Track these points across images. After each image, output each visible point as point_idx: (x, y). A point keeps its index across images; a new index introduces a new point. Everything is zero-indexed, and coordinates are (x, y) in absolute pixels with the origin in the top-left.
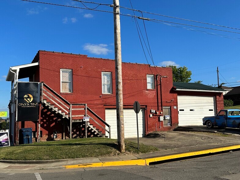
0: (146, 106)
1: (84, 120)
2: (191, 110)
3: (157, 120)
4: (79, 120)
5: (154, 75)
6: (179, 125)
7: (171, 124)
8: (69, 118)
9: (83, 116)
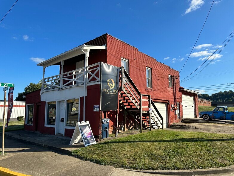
0: (169, 101)
1: (149, 112)
2: (186, 106)
3: (174, 114)
4: (146, 111)
5: (172, 76)
6: (183, 118)
7: (180, 116)
8: (140, 108)
9: (148, 107)
